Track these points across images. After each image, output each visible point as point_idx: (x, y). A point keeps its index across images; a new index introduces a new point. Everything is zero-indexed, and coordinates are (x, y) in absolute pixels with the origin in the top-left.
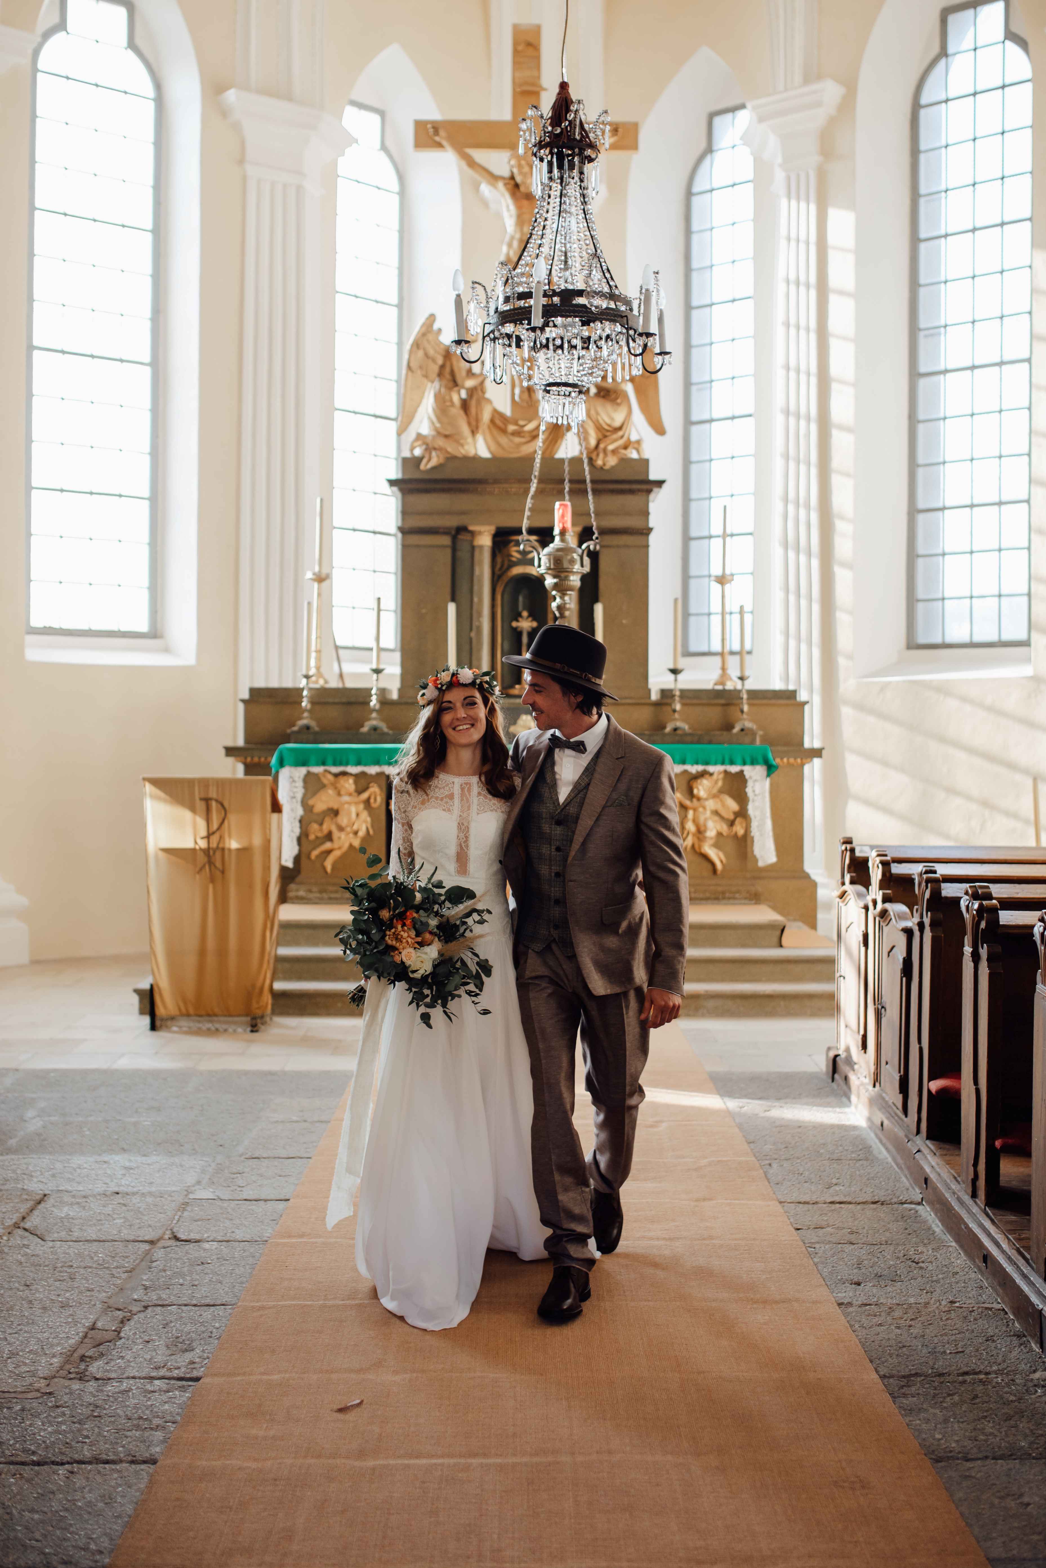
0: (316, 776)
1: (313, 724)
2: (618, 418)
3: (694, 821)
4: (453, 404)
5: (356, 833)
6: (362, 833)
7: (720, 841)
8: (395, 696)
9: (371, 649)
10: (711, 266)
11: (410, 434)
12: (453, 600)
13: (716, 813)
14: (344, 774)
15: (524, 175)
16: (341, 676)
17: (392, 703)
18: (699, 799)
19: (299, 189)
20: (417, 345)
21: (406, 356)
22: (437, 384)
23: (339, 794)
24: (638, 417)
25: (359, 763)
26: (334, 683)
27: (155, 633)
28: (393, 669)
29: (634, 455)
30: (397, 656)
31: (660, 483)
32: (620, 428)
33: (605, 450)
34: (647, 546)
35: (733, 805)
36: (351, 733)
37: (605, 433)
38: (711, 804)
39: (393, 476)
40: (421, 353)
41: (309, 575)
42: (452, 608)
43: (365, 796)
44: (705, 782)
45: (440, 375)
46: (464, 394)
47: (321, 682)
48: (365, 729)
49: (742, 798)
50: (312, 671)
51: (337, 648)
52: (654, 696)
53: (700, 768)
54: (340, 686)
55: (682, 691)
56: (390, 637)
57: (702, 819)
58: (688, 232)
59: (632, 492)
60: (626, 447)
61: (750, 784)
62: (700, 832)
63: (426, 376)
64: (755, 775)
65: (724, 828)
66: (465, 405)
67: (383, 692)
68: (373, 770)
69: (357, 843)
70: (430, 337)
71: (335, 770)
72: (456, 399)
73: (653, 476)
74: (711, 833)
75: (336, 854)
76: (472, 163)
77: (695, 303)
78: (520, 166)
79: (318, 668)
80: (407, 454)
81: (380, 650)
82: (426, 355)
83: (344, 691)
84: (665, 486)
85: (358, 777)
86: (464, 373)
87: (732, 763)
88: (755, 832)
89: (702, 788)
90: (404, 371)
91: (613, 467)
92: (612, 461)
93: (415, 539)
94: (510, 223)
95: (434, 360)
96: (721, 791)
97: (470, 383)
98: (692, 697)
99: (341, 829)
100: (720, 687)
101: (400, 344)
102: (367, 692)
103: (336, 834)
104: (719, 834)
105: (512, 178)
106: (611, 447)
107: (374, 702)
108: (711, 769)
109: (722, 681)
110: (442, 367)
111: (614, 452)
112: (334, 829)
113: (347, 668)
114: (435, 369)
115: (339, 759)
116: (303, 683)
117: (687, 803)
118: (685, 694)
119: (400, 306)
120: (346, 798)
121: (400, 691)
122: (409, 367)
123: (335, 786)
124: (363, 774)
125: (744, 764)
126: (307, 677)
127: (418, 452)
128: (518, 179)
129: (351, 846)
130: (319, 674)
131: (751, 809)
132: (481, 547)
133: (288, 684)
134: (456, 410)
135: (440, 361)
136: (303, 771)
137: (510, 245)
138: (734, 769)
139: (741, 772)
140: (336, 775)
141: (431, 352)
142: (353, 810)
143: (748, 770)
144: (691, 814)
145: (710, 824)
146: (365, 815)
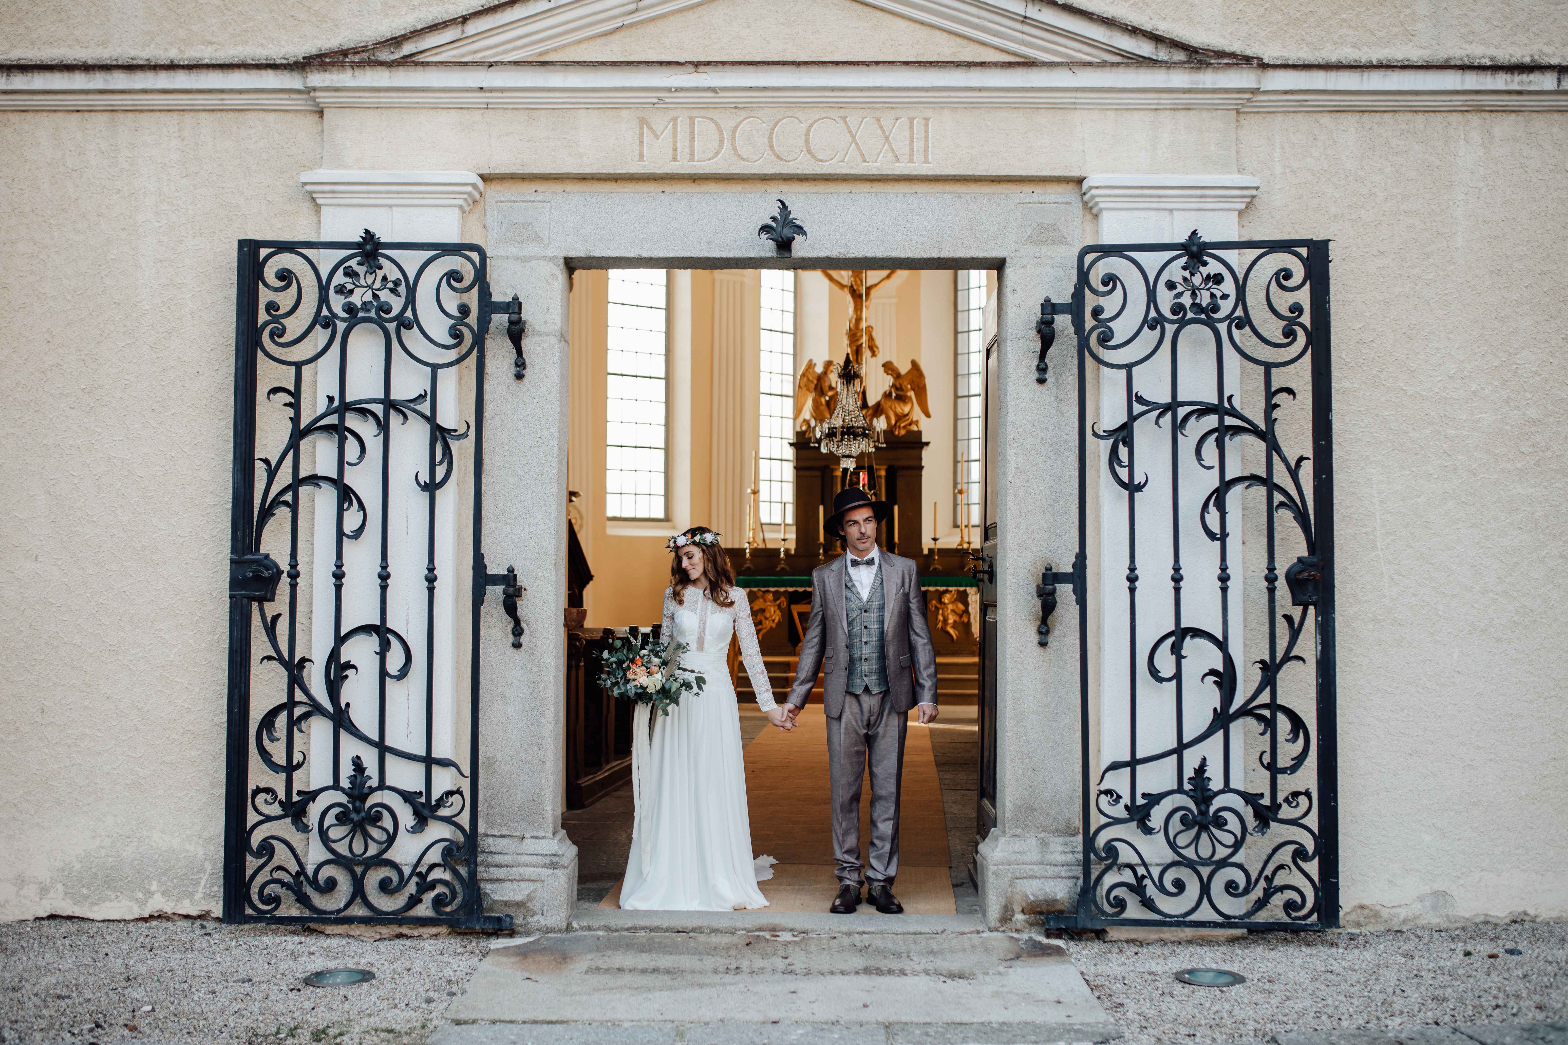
0: (754, 593)
1: (752, 567)
2: (906, 409)
3: (943, 615)
4: (821, 404)
5: (773, 621)
6: (776, 621)
7: (955, 625)
8: (793, 552)
9: (780, 525)
10: (969, 310)
11: (800, 420)
12: (822, 504)
13: (953, 611)
14: (768, 591)
15: (858, 286)
16: (764, 540)
17: (792, 556)
18: (945, 604)
19: (742, 283)
20: (803, 375)
21: (798, 381)
22: (813, 394)
23: (765, 601)
24: (917, 408)
25: (774, 586)
26: (762, 546)
27: (667, 519)
28: (792, 536)
29: (914, 428)
30: (794, 528)
31: (927, 444)
32: (907, 415)
33: (899, 427)
34: (921, 476)
35: (961, 607)
36: (771, 571)
37: (900, 417)
38: (950, 607)
39: (791, 441)
40: (805, 379)
41: (749, 491)
42: (821, 508)
43: (778, 602)
44: (948, 596)
45: (815, 389)
46: (827, 398)
47: (755, 545)
48: (778, 569)
49: (966, 604)
50: (751, 540)
51: (762, 524)
52: (926, 552)
53: (945, 588)
54: (764, 547)
55: (939, 550)
56: (790, 519)
57: (946, 614)
58: (956, 290)
59: (913, 448)
60: (910, 424)
61: (970, 596)
62: (945, 620)
63: (808, 390)
64: (971, 591)
65: (957, 619)
66: (828, 403)
67: (787, 551)
68: (782, 589)
69: (774, 626)
70: (811, 371)
71: (763, 589)
72: (823, 400)
73: (924, 440)
74: (951, 621)
75: (764, 631)
76: (831, 279)
77: (960, 330)
78: (856, 282)
79: (754, 538)
80: (798, 429)
81: (786, 525)
82: (808, 379)
83: (766, 550)
84: (930, 445)
85: (775, 593)
86: (827, 389)
87: (961, 586)
88: (972, 620)
89: (946, 599)
90: (797, 388)
91: (903, 436)
92: (903, 432)
93: (802, 473)
94: (851, 310)
95: (812, 382)
96: (956, 600)
97: (830, 393)
98: (943, 552)
99: (766, 619)
100: (960, 547)
101: (794, 376)
102: (778, 550)
103: (764, 621)
104: (955, 622)
105: (852, 286)
106: (902, 425)
107: (782, 555)
108: (950, 589)
109: (961, 544)
110: (816, 386)
111: (904, 427)
112: (763, 618)
113: (768, 536)
114: (812, 386)
115: (766, 584)
116: (747, 545)
117: (939, 606)
118: (940, 550)
119: (795, 334)
120: (769, 603)
121: (795, 550)
122: (800, 386)
123: (763, 597)
124: (777, 591)
125: (967, 586)
126: (749, 543)
127: (804, 428)
128: (855, 287)
129: (771, 627)
130: (754, 541)
131: (970, 609)
132: (837, 477)
133: (736, 546)
134: (824, 408)
135: (815, 382)
136: (748, 590)
137: (850, 321)
138: (962, 589)
139: (965, 591)
140: (764, 592)
141: (811, 378)
142: (772, 609)
143: (968, 589)
144: (941, 611)
145: (950, 616)
146: (778, 612)
